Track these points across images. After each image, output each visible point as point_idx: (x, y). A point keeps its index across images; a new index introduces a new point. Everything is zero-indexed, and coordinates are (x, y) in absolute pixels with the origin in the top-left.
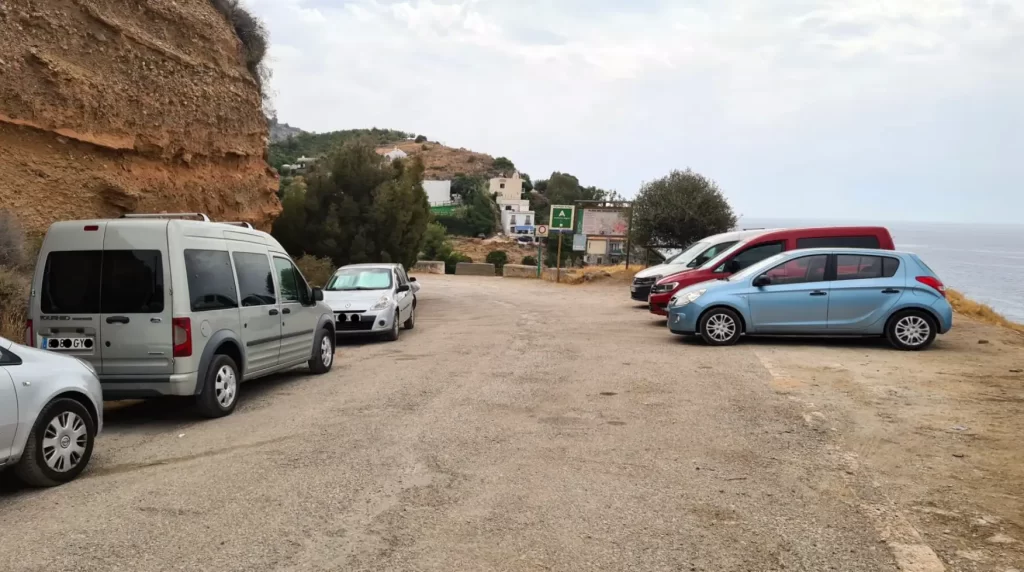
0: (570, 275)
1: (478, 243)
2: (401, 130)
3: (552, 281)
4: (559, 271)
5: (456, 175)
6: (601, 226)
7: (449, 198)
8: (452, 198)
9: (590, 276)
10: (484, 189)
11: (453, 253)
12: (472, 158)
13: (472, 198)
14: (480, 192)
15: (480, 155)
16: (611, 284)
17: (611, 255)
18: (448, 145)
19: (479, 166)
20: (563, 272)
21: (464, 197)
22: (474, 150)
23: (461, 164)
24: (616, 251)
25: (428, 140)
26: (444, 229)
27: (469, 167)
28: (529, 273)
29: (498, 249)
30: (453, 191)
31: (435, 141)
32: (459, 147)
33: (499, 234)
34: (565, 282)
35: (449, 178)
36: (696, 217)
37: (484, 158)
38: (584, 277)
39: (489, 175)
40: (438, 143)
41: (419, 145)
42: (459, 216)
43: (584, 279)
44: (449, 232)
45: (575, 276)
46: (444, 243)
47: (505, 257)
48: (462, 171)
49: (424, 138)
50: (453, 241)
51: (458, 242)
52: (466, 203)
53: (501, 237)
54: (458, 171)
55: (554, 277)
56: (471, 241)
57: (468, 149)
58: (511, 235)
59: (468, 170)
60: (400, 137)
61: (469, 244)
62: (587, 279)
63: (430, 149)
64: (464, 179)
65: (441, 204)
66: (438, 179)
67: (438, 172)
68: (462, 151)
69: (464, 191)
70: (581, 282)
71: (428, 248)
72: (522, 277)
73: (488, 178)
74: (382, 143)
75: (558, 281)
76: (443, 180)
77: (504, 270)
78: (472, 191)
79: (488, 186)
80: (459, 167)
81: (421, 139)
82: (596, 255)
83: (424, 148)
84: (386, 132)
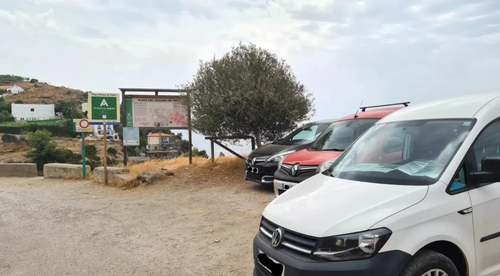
0: (122, 176)
1: (76, 141)
2: (19, 75)
3: (99, 183)
4: (106, 172)
5: (59, 101)
6: (155, 117)
7: (54, 115)
8: (56, 115)
9: (148, 177)
10: (78, 108)
11: (57, 148)
12: (69, 92)
13: (70, 114)
14: (75, 111)
15: (75, 90)
16: (177, 187)
17: (162, 145)
18: (53, 84)
19: (74, 96)
20: (113, 172)
21: (64, 114)
22: (70, 88)
23: (62, 95)
24: (165, 142)
25: (39, 81)
26: (50, 134)
27: (68, 97)
28: (73, 173)
29: (90, 144)
30: (56, 110)
31: (44, 82)
32: (60, 86)
33: (91, 135)
34: (115, 185)
35: (54, 103)
36: (276, 99)
37: (77, 92)
38: (139, 178)
39: (81, 101)
40: (46, 83)
41: (33, 84)
42: (62, 125)
43: (140, 181)
44: (53, 135)
45: (127, 178)
46: (51, 142)
47: (95, 149)
48: (63, 99)
49: (36, 81)
50: (57, 141)
51: (61, 141)
52: (66, 117)
53: (91, 137)
54: (60, 99)
55: (101, 178)
56: (71, 140)
57: (67, 87)
58: (98, 135)
59: (67, 99)
60: (18, 80)
61: (70, 142)
62: (144, 181)
63: (41, 87)
64: (63, 103)
65: (48, 118)
66: (46, 104)
67: (46, 100)
68: (63, 88)
69: (64, 110)
70: (136, 186)
71: (39, 146)
72: (65, 179)
73: (81, 103)
74: (6, 83)
75: (106, 183)
76: (50, 104)
77: (45, 170)
78: (70, 110)
79: (81, 108)
80: (60, 97)
81: (33, 81)
82: (154, 145)
83: (36, 86)
84: (8, 76)
